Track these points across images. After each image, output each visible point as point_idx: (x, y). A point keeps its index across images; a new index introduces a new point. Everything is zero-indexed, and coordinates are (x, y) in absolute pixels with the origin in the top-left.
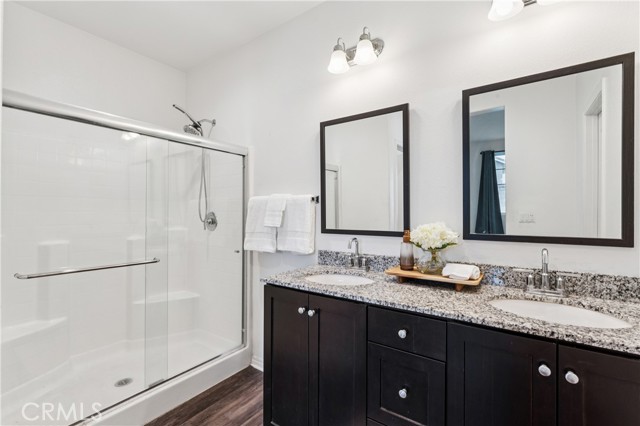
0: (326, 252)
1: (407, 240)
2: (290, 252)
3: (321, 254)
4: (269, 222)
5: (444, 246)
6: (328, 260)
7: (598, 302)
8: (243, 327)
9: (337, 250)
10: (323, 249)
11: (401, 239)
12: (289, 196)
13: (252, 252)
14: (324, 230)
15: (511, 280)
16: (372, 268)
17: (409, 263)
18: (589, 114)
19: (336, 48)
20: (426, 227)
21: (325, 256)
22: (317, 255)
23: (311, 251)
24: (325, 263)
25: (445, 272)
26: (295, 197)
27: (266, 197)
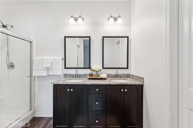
0: (66, 74)
1: (91, 70)
2: (53, 75)
3: (64, 75)
4: (45, 66)
5: (100, 70)
6: (67, 76)
7: (124, 79)
8: (30, 104)
9: (70, 73)
10: (65, 73)
11: (90, 69)
12: (53, 57)
13: (34, 76)
14: (65, 68)
15: (111, 76)
16: (81, 77)
17: (91, 75)
18: (116, 43)
19: (72, 17)
20: (96, 66)
21: (65, 76)
22: (63, 75)
23: (61, 74)
24: (66, 77)
25: (100, 76)
26: (56, 58)
27: (43, 57)
